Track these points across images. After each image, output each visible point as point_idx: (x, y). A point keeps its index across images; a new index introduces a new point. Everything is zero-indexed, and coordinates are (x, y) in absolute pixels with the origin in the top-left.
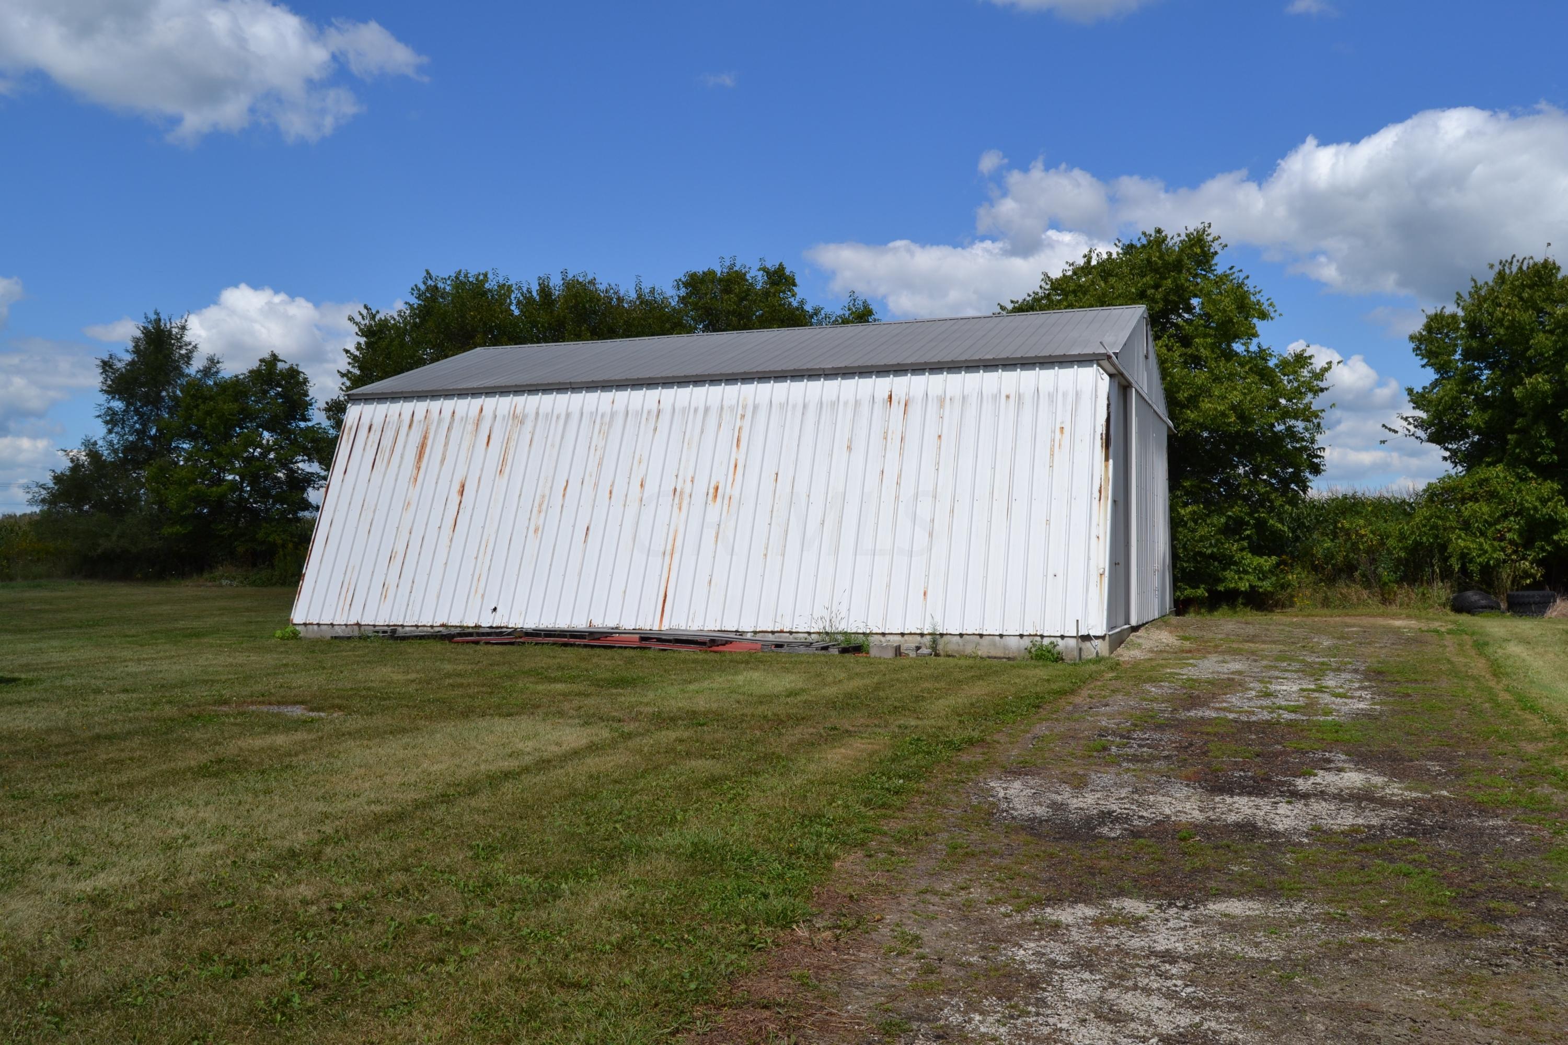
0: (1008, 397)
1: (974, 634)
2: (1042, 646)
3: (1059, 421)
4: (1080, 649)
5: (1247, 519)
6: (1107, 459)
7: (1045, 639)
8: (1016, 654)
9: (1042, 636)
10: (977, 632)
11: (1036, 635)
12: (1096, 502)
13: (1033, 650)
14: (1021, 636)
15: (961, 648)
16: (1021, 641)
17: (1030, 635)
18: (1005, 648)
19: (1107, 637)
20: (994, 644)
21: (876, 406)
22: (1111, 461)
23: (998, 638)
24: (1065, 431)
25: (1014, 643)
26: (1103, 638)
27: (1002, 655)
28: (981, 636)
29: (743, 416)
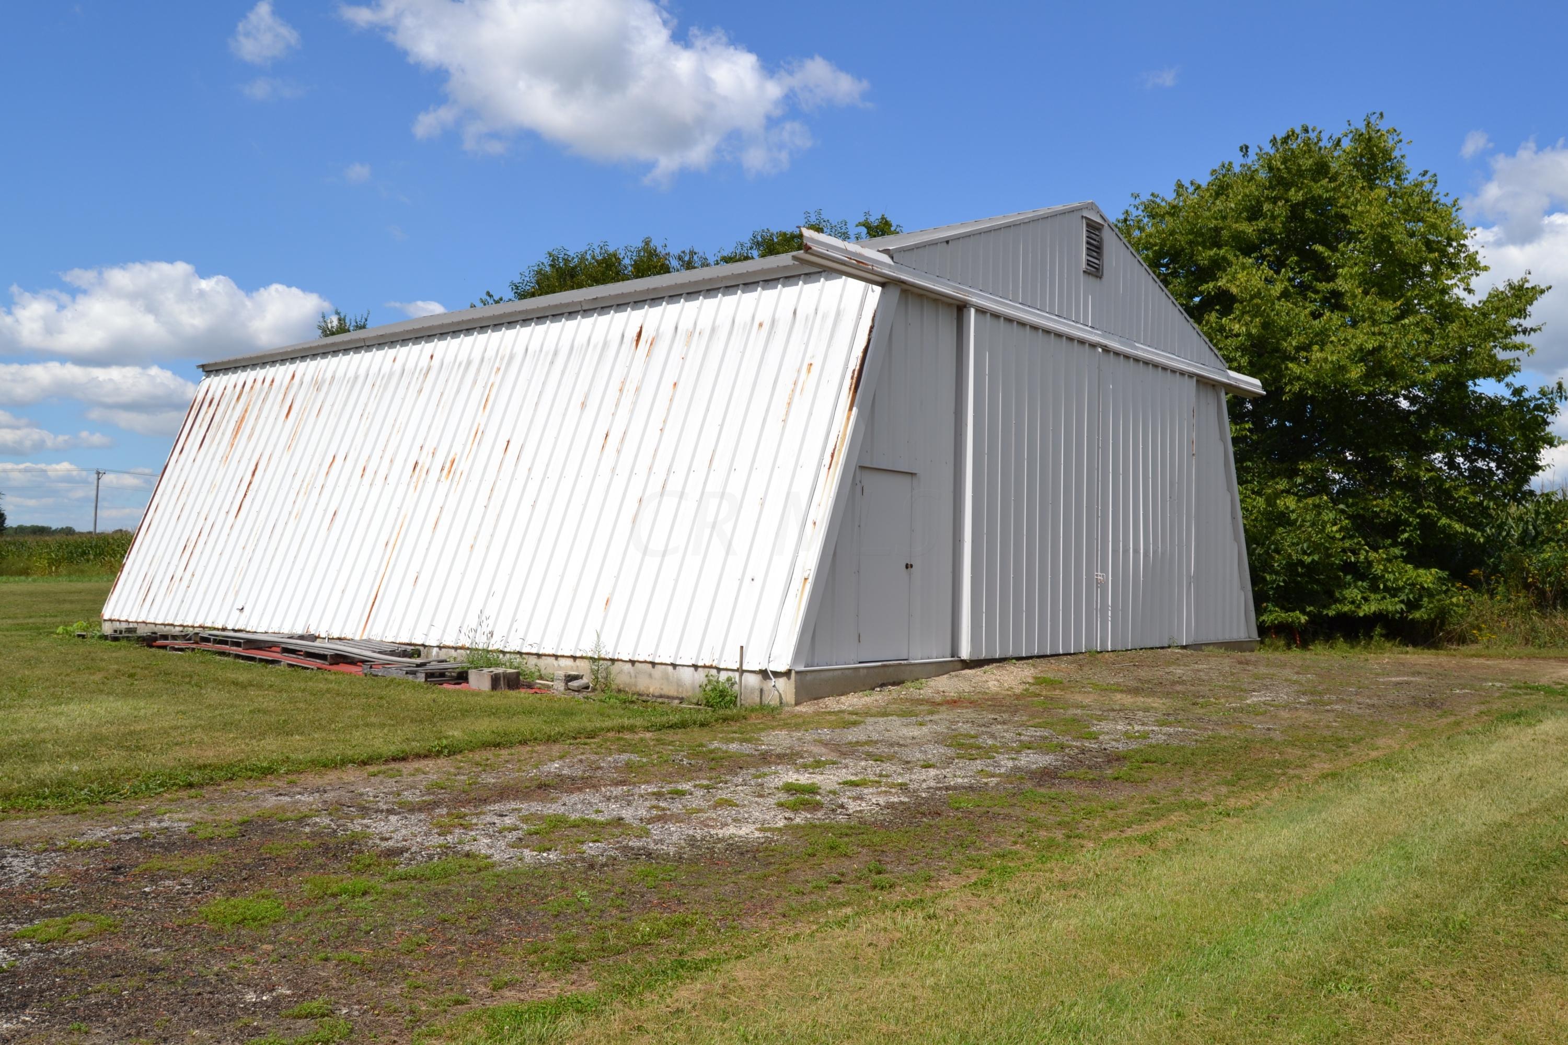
0: (761, 325)
1: (645, 662)
2: (718, 682)
3: (808, 355)
4: (762, 691)
5: (1405, 516)
6: (851, 409)
7: (722, 673)
8: (690, 694)
9: (719, 670)
10: (649, 659)
11: (711, 667)
12: (824, 470)
13: (709, 687)
14: (696, 667)
15: (633, 680)
16: (696, 675)
17: (705, 667)
18: (679, 684)
19: (793, 673)
20: (666, 677)
21: (624, 346)
22: (855, 409)
23: (670, 668)
24: (813, 368)
25: (687, 675)
26: (787, 674)
27: (675, 694)
28: (653, 664)
29: (499, 369)
